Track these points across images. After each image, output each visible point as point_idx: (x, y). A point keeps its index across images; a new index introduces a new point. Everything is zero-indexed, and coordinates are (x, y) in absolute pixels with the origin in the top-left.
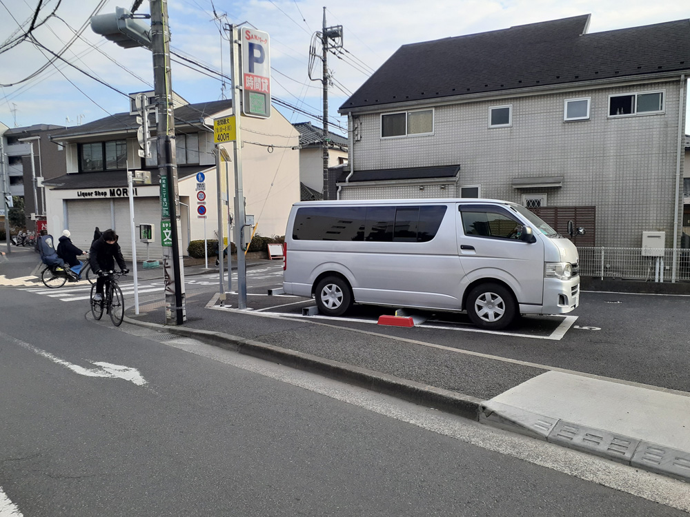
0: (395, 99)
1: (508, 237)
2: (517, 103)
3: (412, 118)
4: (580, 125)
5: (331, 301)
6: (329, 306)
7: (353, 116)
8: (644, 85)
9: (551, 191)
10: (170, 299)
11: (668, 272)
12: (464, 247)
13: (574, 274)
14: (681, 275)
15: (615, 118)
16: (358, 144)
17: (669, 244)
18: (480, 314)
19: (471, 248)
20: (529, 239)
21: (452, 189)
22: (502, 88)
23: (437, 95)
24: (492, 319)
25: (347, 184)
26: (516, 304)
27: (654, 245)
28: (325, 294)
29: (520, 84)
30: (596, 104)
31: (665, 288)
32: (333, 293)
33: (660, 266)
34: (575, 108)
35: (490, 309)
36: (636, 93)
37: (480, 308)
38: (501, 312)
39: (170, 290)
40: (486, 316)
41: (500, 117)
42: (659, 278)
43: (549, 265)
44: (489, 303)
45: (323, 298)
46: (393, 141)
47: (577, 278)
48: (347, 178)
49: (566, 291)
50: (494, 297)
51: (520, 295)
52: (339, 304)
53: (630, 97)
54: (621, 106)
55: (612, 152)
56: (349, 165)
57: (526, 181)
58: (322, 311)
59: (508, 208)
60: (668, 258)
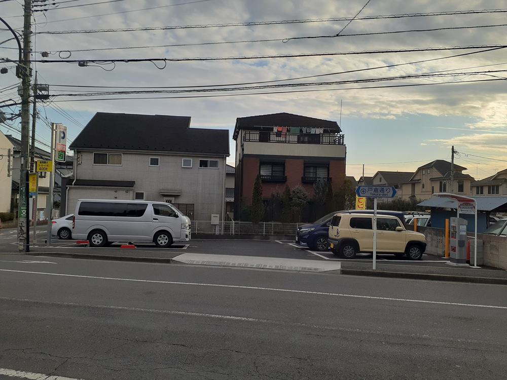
0: (101, 147)
1: (169, 216)
2: (162, 157)
4: (188, 170)
5: (97, 241)
6: (96, 243)
7: (77, 151)
9: (176, 196)
10: (23, 241)
11: (220, 231)
12: (154, 219)
13: (190, 228)
14: (225, 232)
16: (79, 166)
17: (221, 219)
18: (159, 242)
19: (157, 219)
20: (176, 216)
21: (131, 193)
22: (156, 150)
23: (124, 148)
24: (163, 244)
25: (73, 186)
26: (172, 238)
27: (215, 220)
28: (94, 238)
29: (163, 149)
30: (194, 162)
31: (219, 237)
32: (98, 238)
33: (217, 228)
34: (186, 163)
35: (163, 241)
36: (209, 160)
37: (159, 240)
38: (167, 241)
39: (23, 237)
40: (161, 243)
41: (154, 162)
42: (217, 233)
43: (183, 225)
44: (163, 238)
45: (93, 240)
46: (100, 167)
47: (190, 230)
48: (73, 183)
49: (187, 233)
50: (164, 236)
51: (173, 236)
52: (100, 242)
53: (207, 161)
54: (203, 164)
56: (74, 176)
57: (166, 191)
58: (92, 245)
59: (169, 206)
60: (220, 225)
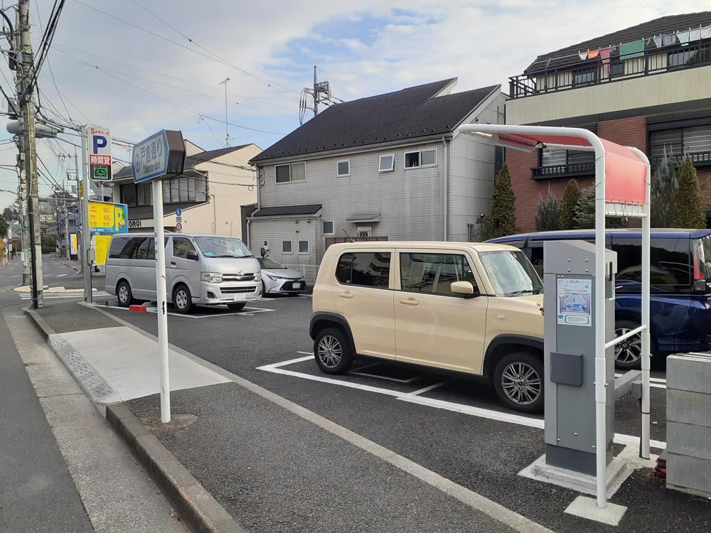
3: (294, 168)
8: (424, 144)
15: (408, 170)
55: (408, 196)
